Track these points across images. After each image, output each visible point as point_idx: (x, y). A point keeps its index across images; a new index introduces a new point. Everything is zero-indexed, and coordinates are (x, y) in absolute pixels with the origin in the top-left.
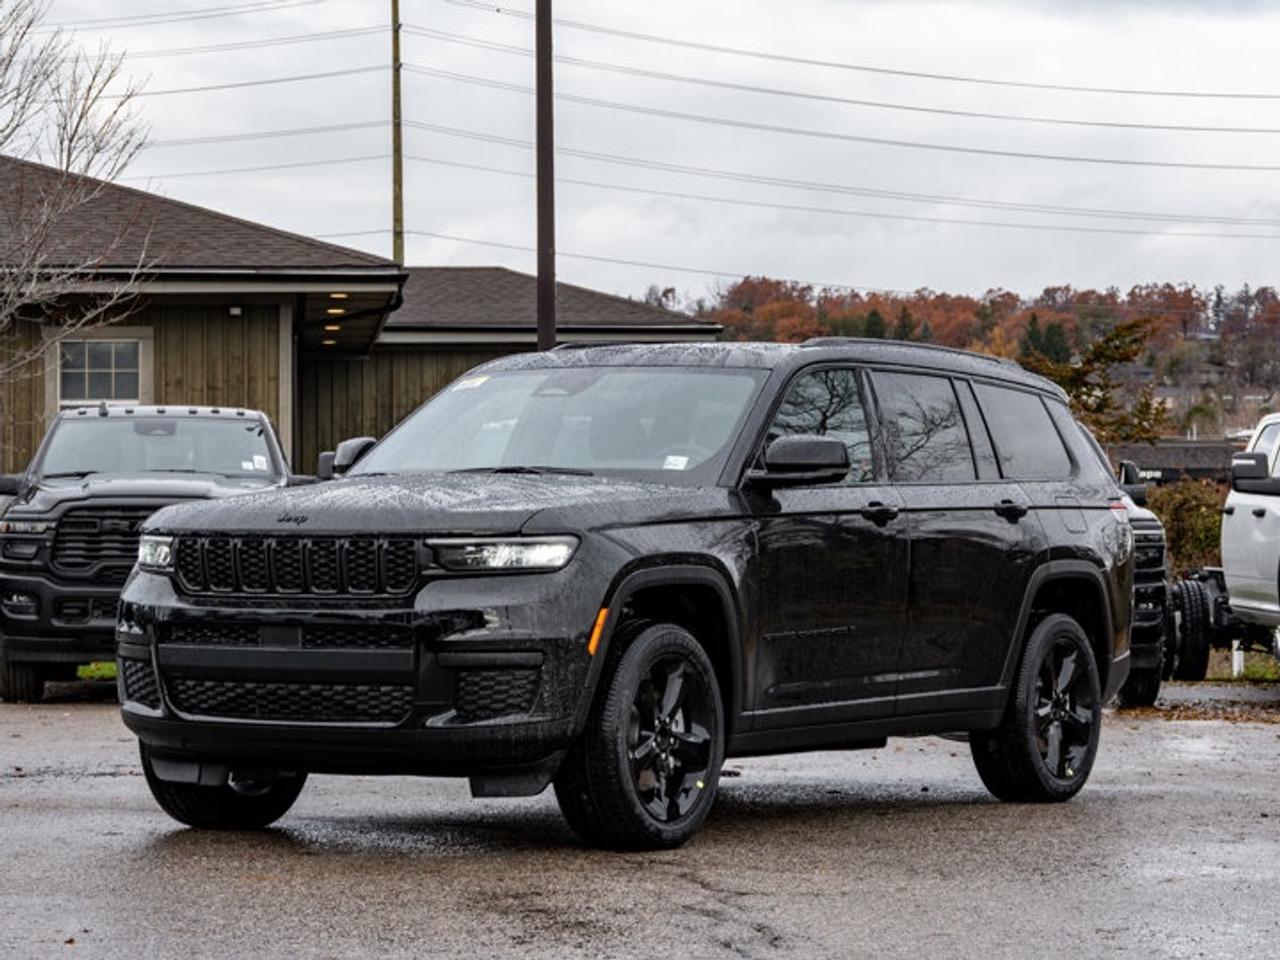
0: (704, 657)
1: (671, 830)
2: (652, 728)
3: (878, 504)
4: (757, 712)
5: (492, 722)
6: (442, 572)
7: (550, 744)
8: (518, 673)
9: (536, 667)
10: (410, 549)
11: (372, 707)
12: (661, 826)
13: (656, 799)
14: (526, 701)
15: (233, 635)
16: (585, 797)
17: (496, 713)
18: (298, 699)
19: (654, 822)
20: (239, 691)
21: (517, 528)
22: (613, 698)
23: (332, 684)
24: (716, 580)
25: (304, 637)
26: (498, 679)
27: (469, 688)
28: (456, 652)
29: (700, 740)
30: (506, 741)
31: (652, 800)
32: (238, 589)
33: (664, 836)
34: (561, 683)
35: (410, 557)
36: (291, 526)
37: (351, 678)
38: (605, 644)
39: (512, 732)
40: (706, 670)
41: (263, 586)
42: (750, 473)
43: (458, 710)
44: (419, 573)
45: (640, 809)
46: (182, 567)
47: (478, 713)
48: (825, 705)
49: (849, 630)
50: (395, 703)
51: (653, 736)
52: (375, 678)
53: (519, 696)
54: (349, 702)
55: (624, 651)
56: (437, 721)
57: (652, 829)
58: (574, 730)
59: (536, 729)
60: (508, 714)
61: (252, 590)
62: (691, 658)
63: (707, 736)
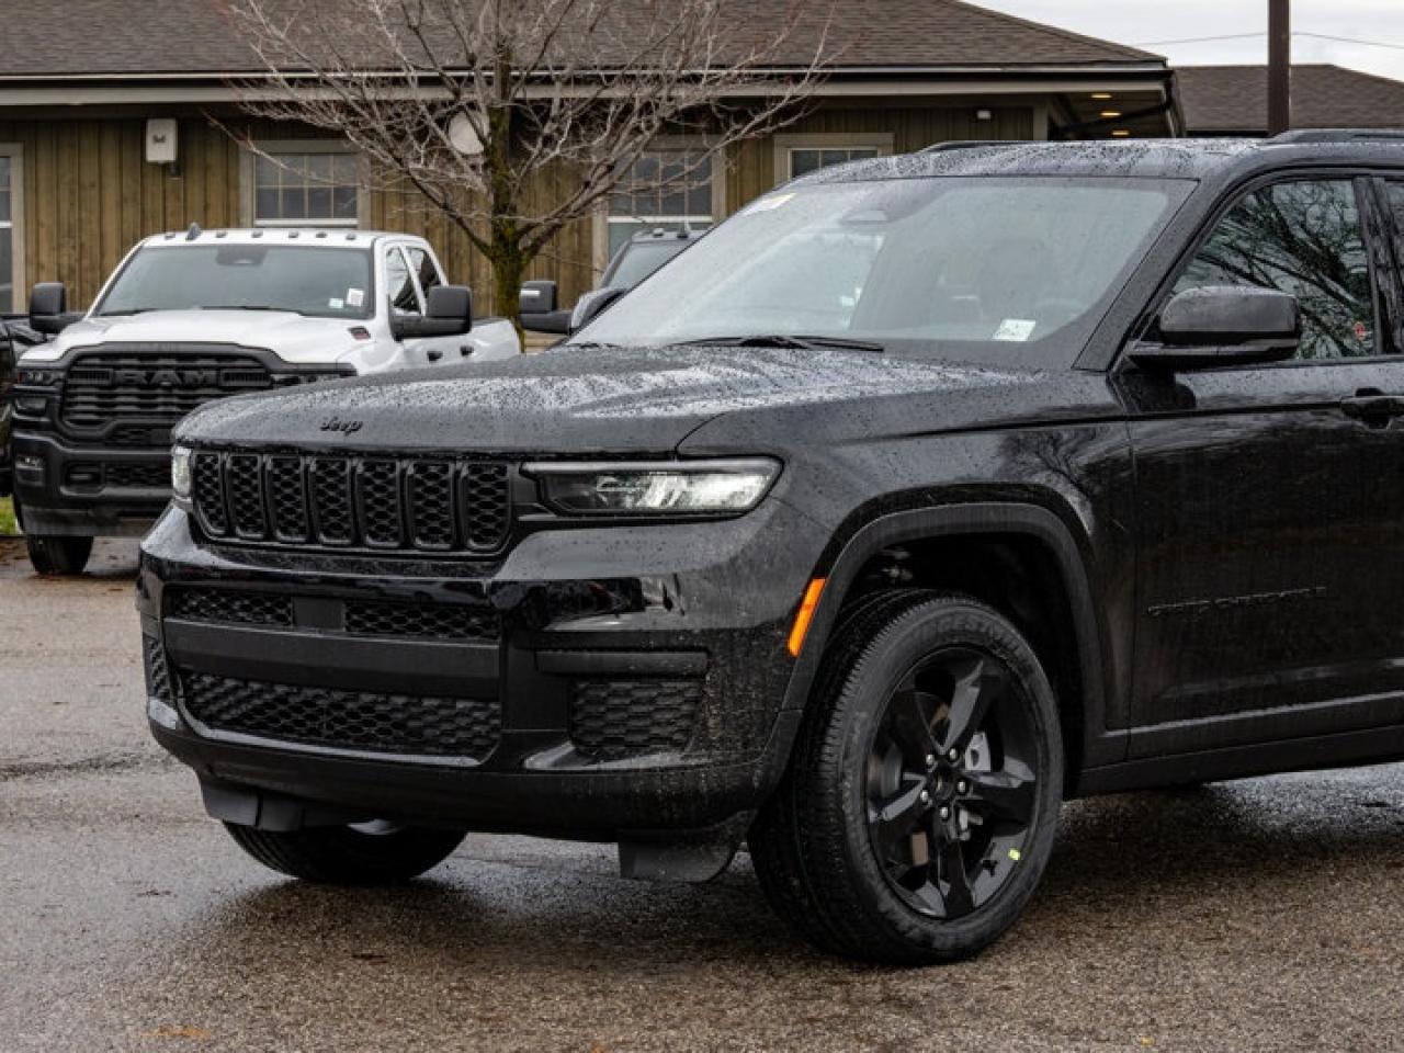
0: (1024, 650)
1: (948, 935)
2: (921, 768)
3: (1373, 391)
4: (1134, 731)
5: (624, 764)
6: (551, 517)
7: (722, 803)
8: (668, 686)
9: (696, 676)
10: (502, 479)
11: (444, 733)
12: (931, 928)
13: (928, 883)
14: (681, 731)
15: (257, 609)
16: (796, 882)
17: (635, 749)
18: (343, 714)
19: (914, 921)
20: (268, 697)
21: (671, 447)
22: (838, 723)
23: (389, 695)
24: (1046, 524)
25: (348, 617)
26: (638, 694)
27: (591, 709)
28: (566, 650)
29: (1016, 784)
30: (649, 796)
31: (920, 885)
32: (270, 536)
33: (937, 944)
34: (738, 702)
35: (500, 492)
36: (335, 438)
37: (417, 687)
38: (821, 637)
39: (658, 782)
40: (1028, 671)
41: (302, 531)
42: (1135, 347)
43: (576, 742)
44: (514, 518)
45: (887, 903)
46: (203, 499)
47: (606, 748)
48: (1270, 711)
49: (1313, 591)
50: (477, 728)
51: (923, 780)
52: (449, 689)
53: (669, 723)
54: (412, 724)
55: (863, 647)
56: (541, 761)
57: (915, 933)
58: (764, 780)
59: (697, 776)
60: (653, 751)
61: (288, 538)
62: (996, 652)
63: (1031, 777)
